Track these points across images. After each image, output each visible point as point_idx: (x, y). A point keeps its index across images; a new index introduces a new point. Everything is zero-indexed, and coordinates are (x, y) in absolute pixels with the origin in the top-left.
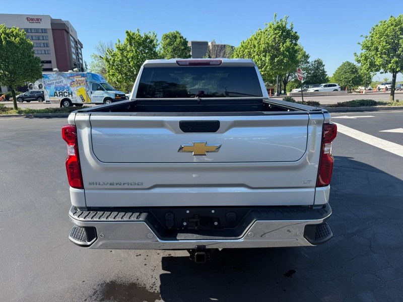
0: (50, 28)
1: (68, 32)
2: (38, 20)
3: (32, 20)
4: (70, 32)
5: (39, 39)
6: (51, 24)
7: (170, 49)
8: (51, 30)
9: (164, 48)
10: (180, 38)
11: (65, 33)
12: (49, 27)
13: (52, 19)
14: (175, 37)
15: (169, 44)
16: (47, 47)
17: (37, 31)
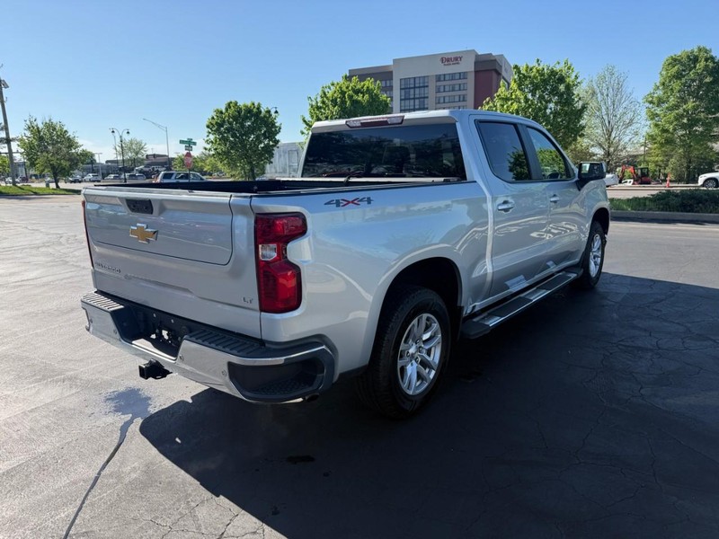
0: (473, 69)
1: (499, 74)
2: (456, 59)
3: (448, 60)
4: (504, 73)
5: (453, 90)
6: (475, 63)
7: (676, 85)
8: (473, 74)
9: (663, 84)
10: (706, 60)
11: (495, 75)
12: (471, 68)
13: (477, 56)
14: (696, 60)
15: (678, 76)
16: (464, 101)
17: (452, 76)
